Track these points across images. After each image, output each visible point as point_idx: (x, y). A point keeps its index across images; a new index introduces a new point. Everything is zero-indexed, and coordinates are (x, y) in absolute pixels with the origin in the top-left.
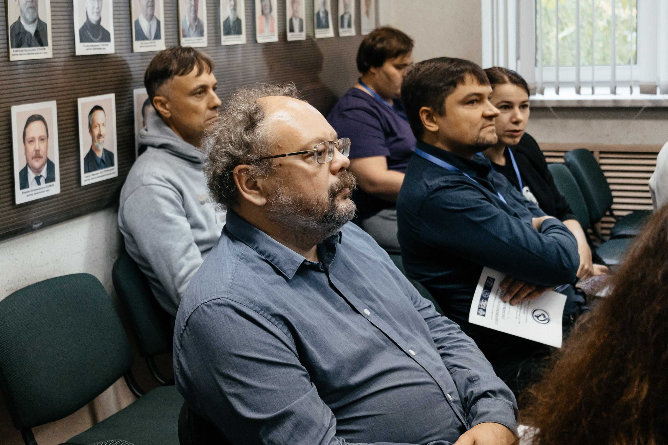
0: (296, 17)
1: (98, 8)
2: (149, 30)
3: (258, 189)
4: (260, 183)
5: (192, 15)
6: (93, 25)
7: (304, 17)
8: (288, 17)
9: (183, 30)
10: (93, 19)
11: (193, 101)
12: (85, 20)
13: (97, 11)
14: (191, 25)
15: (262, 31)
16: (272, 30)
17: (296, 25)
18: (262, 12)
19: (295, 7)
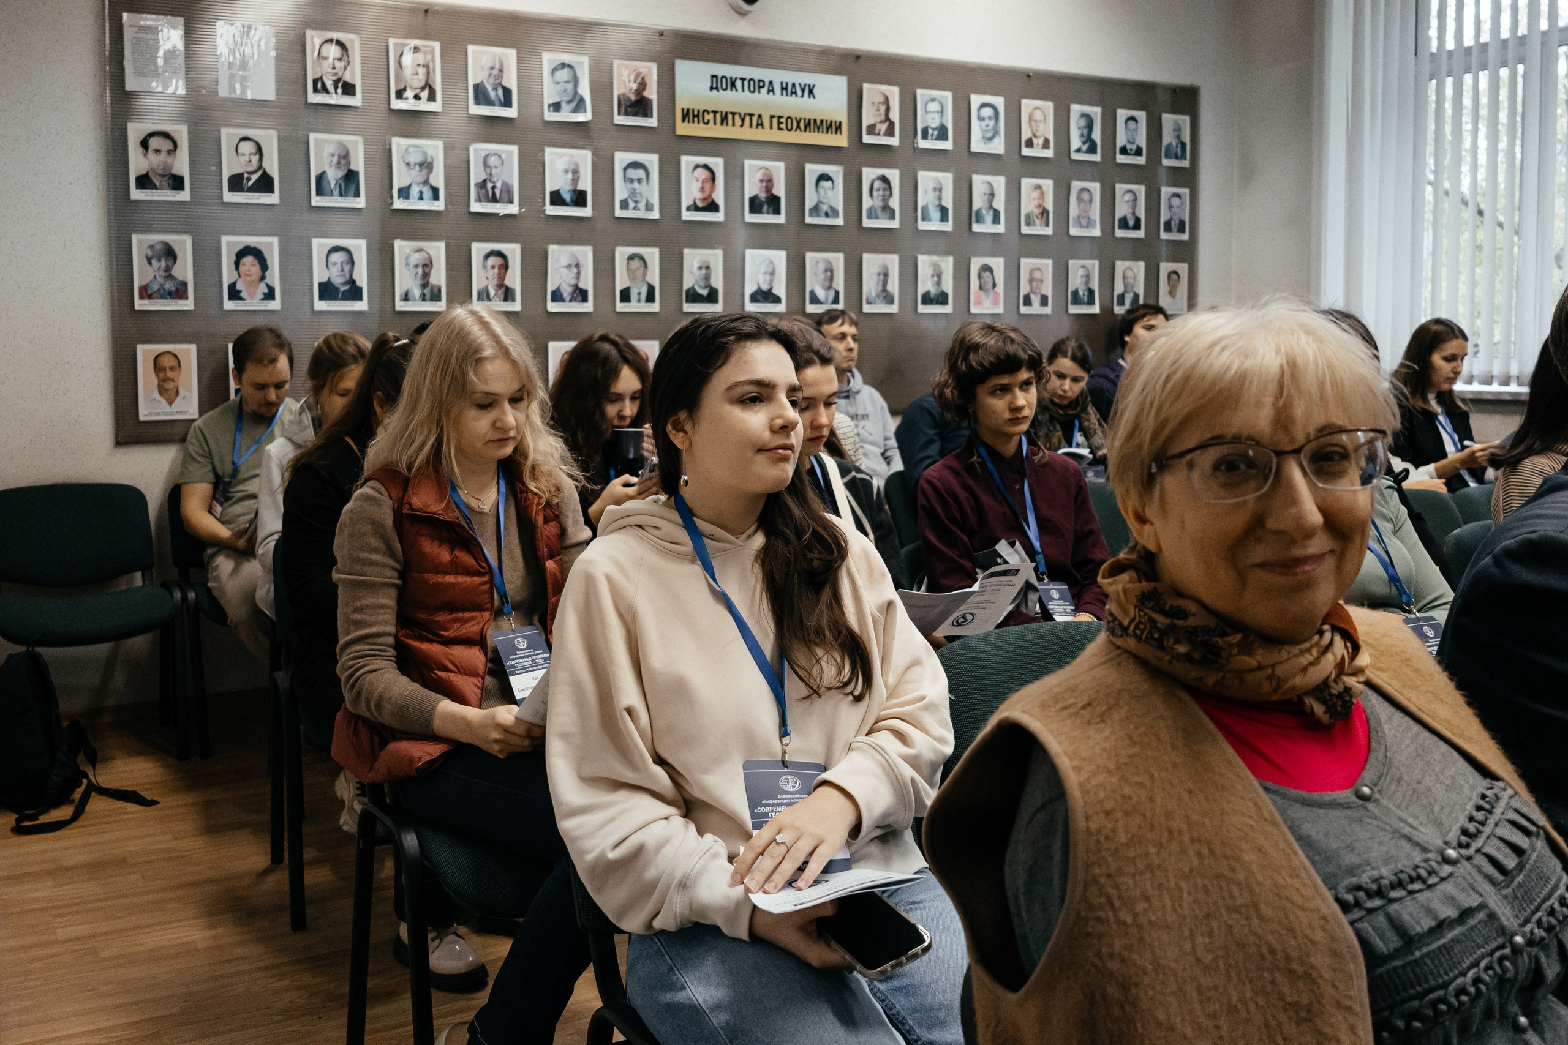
0: (1035, 293)
1: (770, 280)
2: (825, 297)
5: (880, 287)
6: (765, 292)
7: (1049, 294)
8: (1023, 293)
9: (866, 298)
10: (765, 287)
12: (756, 288)
13: (769, 282)
14: (877, 295)
15: (979, 303)
16: (995, 303)
17: (1036, 300)
18: (981, 288)
19: (1034, 284)
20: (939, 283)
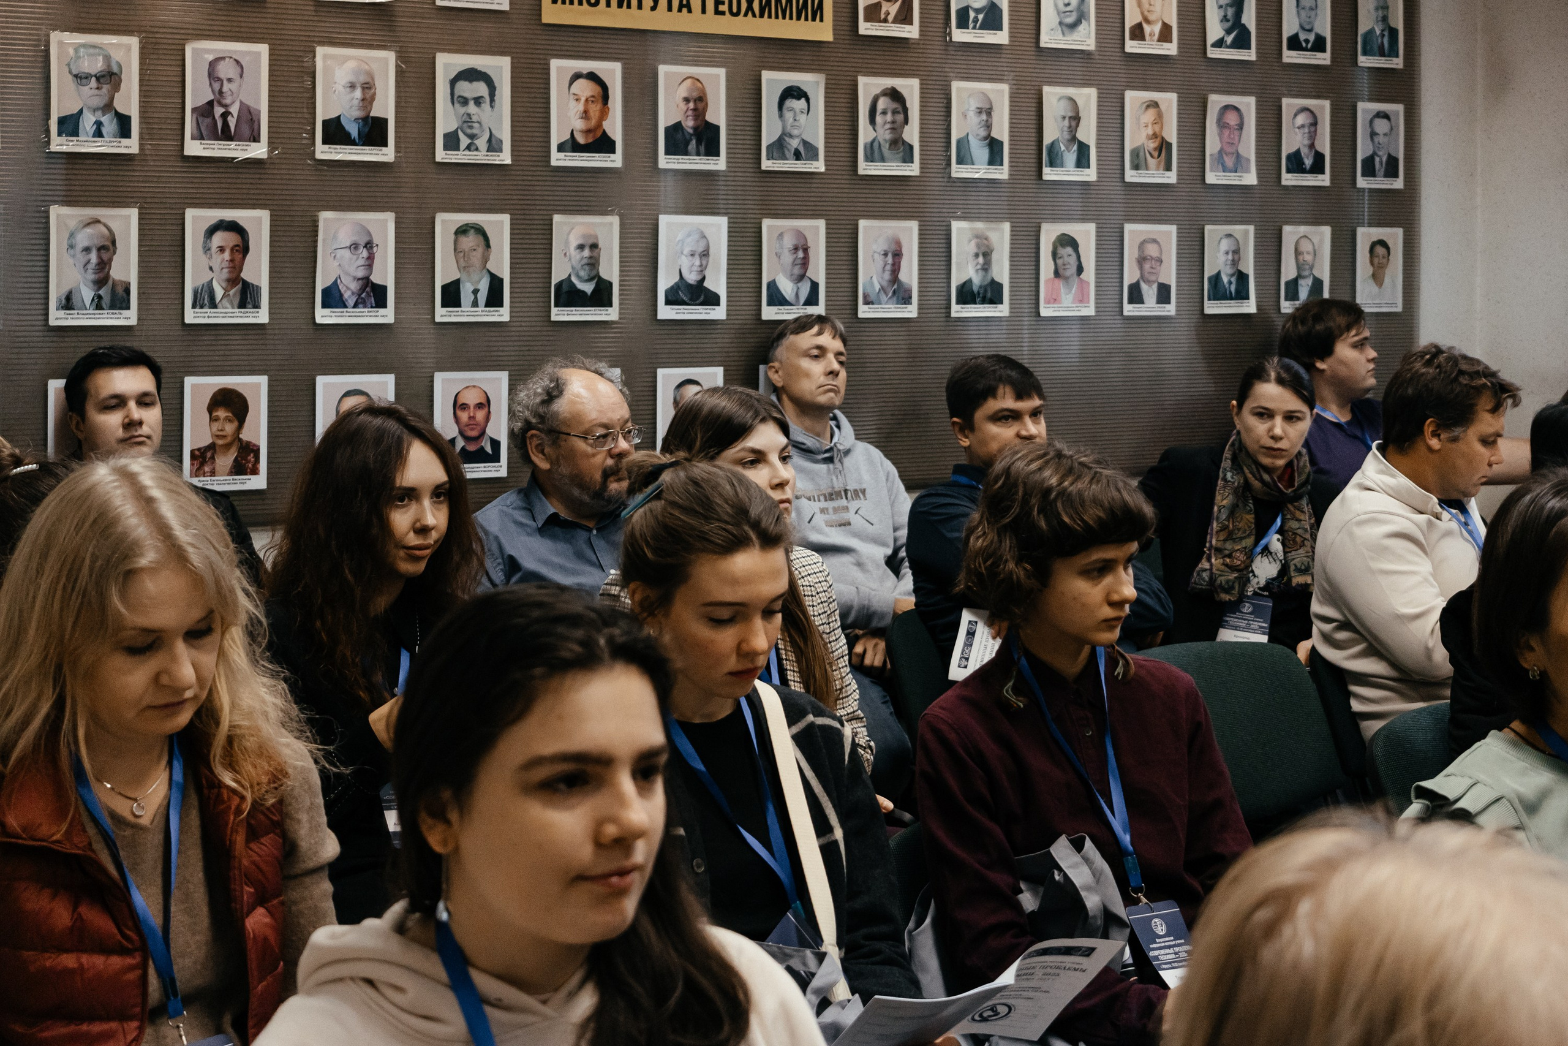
0: (1149, 282)
1: (701, 266)
2: (794, 294)
3: (544, 454)
4: (547, 450)
5: (887, 276)
6: (691, 285)
7: (1172, 282)
8: (1128, 281)
9: (864, 294)
10: (692, 278)
11: (806, 364)
12: (677, 279)
13: (699, 269)
14: (882, 288)
15: (1054, 300)
16: (1082, 300)
17: (1150, 293)
18: (1057, 274)
19: (1147, 266)
20: (986, 268)
